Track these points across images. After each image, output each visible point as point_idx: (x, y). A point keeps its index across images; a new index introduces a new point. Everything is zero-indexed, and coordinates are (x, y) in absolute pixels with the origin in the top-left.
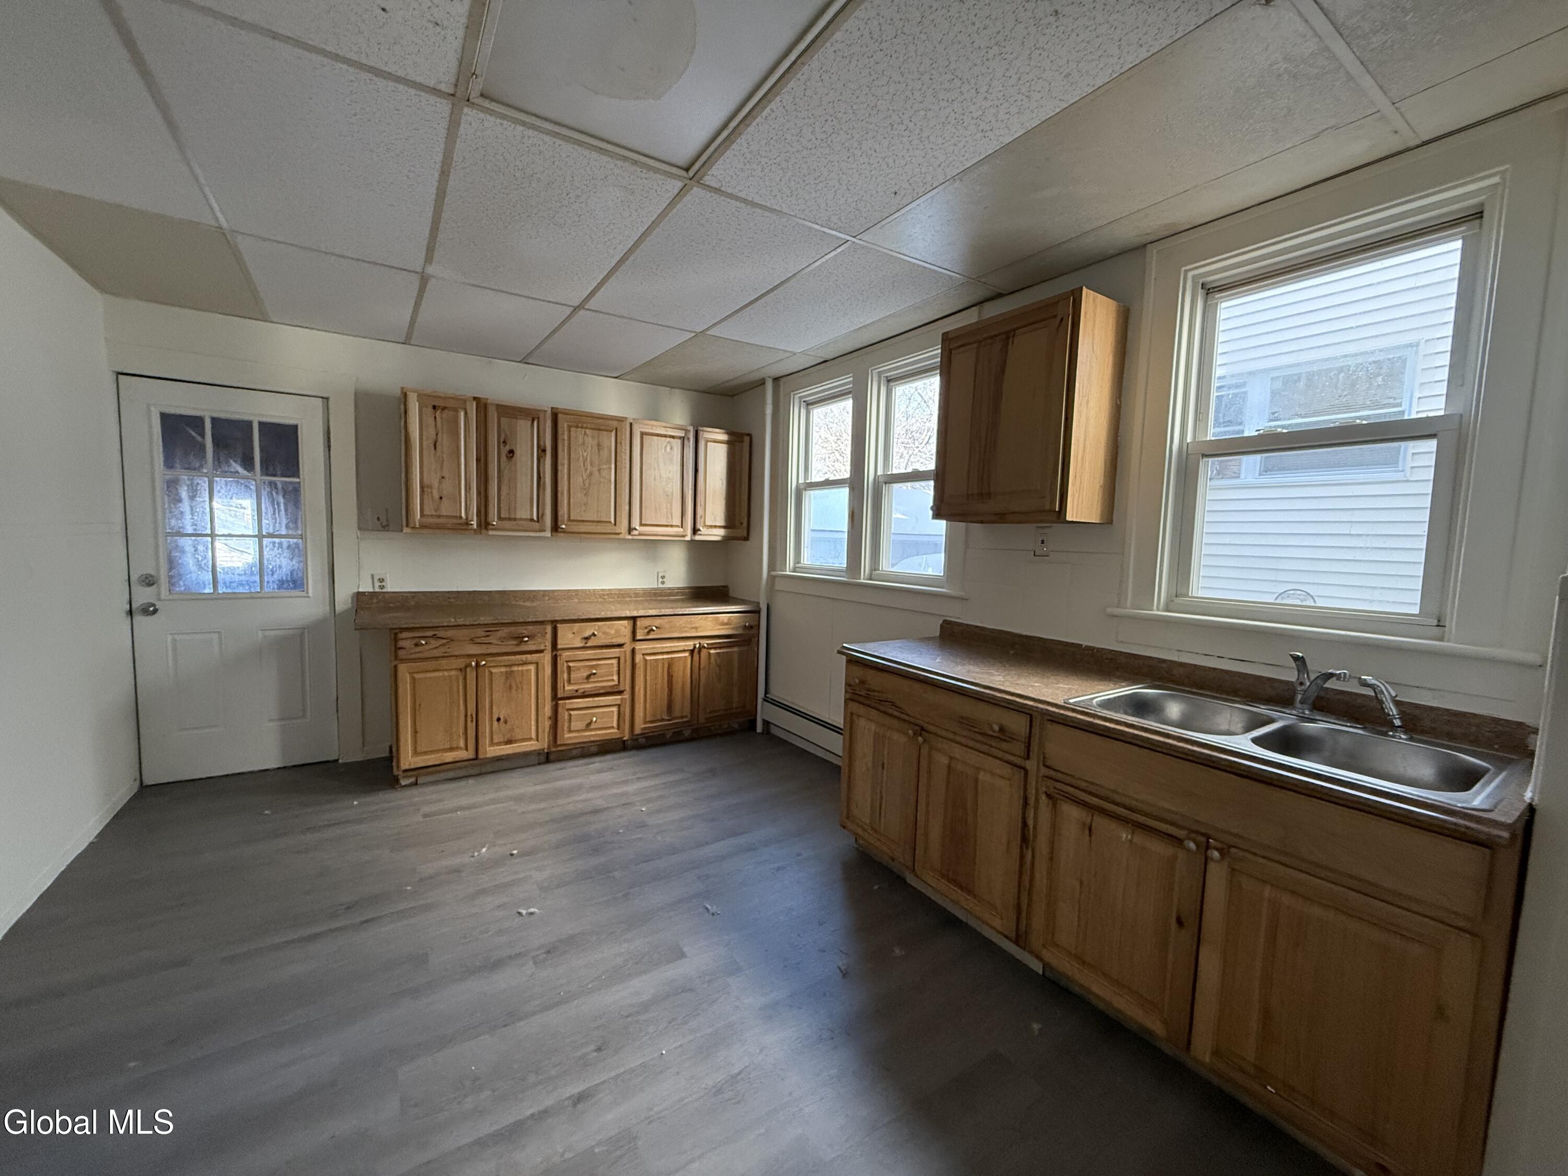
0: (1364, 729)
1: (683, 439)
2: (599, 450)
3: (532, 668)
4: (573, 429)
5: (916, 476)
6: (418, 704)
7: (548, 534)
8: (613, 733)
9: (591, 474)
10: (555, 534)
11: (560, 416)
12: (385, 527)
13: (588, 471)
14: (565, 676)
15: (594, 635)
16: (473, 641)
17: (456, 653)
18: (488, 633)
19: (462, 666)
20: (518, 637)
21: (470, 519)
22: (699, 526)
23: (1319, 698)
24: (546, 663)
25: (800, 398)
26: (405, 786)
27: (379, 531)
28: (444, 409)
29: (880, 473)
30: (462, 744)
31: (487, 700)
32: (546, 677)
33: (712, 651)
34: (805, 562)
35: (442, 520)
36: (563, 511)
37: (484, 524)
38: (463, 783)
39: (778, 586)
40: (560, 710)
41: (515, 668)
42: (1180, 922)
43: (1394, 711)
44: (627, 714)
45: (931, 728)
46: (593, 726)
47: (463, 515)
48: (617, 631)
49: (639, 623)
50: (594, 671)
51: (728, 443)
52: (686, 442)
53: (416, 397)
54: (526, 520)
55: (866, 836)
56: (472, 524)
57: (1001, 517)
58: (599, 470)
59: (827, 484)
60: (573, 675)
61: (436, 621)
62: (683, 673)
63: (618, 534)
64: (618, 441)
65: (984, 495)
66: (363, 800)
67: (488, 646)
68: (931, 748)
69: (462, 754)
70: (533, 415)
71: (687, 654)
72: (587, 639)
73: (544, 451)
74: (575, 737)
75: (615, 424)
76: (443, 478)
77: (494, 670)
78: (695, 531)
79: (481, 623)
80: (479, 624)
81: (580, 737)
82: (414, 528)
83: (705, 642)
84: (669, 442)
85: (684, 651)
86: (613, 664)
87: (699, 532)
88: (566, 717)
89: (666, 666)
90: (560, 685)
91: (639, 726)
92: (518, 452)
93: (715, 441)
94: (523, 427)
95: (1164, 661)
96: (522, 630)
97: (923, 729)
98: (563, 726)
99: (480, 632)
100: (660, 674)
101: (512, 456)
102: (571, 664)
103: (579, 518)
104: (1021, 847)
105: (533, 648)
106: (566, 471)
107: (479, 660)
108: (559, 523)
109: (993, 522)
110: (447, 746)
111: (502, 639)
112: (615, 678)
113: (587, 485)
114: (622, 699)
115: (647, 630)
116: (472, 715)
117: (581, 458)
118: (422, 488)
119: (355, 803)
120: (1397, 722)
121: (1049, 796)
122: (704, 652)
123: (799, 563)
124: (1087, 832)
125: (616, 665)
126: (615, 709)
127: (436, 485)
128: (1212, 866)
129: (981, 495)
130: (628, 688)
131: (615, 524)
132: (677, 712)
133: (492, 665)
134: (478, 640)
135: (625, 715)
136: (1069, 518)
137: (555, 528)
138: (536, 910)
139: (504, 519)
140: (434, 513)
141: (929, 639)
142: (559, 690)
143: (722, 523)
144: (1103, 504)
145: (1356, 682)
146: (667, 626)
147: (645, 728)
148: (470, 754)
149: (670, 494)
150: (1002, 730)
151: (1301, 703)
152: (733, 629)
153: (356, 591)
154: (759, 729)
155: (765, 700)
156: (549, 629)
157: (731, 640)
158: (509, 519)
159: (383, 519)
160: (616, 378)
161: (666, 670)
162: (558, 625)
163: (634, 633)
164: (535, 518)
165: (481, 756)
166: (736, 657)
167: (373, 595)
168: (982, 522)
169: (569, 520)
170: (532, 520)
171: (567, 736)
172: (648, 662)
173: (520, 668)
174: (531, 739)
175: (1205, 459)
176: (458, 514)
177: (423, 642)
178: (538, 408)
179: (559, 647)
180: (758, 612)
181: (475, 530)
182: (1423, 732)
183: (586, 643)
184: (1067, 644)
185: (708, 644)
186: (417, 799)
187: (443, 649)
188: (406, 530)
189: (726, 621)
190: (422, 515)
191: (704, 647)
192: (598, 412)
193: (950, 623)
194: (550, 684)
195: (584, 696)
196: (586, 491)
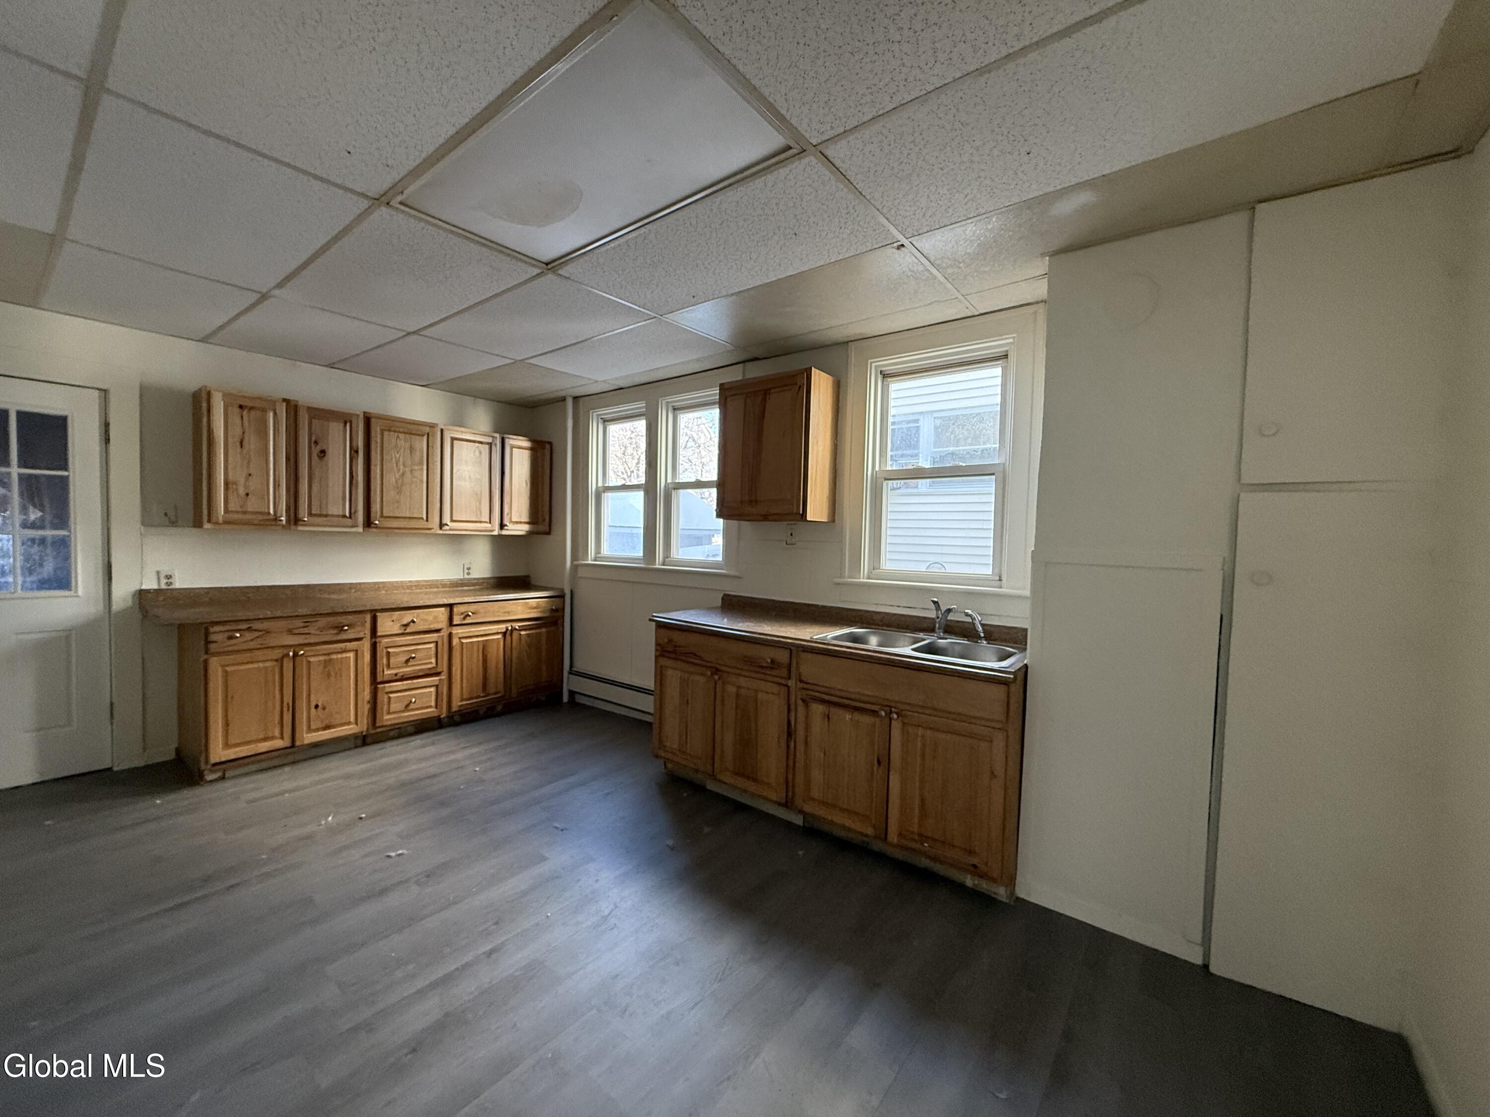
0: (968, 640)
1: (490, 444)
2: (411, 452)
3: (351, 655)
4: (386, 433)
5: (699, 485)
6: (230, 696)
7: (360, 529)
8: (431, 711)
9: (403, 474)
10: (366, 529)
11: (373, 420)
12: (173, 523)
13: (401, 471)
14: (385, 661)
15: (413, 622)
16: (290, 632)
17: (272, 645)
18: (306, 624)
19: (280, 655)
20: (337, 627)
21: (279, 515)
22: (506, 522)
23: (947, 625)
24: (365, 650)
25: (598, 415)
26: (211, 781)
27: (168, 526)
28: (251, 408)
29: (669, 481)
30: (277, 733)
31: (305, 687)
32: (366, 664)
33: (523, 633)
34: (605, 553)
35: (248, 517)
36: (376, 507)
37: (295, 520)
38: (278, 771)
39: (581, 573)
40: (379, 695)
41: (334, 656)
42: (879, 762)
43: (980, 629)
44: (444, 694)
45: (724, 668)
46: (412, 706)
47: (272, 511)
48: (435, 618)
49: (455, 609)
50: (413, 655)
51: (531, 449)
52: (493, 447)
53: (221, 398)
54: (338, 516)
55: (676, 759)
56: (281, 520)
57: (765, 518)
58: (412, 471)
59: (624, 488)
60: (392, 660)
61: (250, 615)
62: (496, 654)
63: (430, 529)
64: (430, 445)
65: (753, 502)
66: (166, 798)
67: (308, 636)
68: (723, 683)
69: (279, 743)
70: (346, 419)
71: (500, 636)
72: (406, 626)
73: (357, 452)
74: (395, 718)
75: (427, 429)
76: (250, 475)
77: (312, 659)
78: (502, 526)
79: (300, 614)
80: (297, 616)
81: (399, 718)
82: (217, 523)
83: (517, 625)
84: (477, 447)
85: (498, 633)
86: (431, 648)
87: (506, 528)
88: (386, 700)
89: (481, 647)
90: (379, 669)
91: (456, 704)
92: (330, 452)
93: (520, 448)
94: (335, 429)
95: (868, 612)
96: (342, 619)
97: (717, 670)
98: (382, 709)
99: (299, 623)
100: (475, 655)
101: (324, 456)
102: (389, 650)
103: (392, 515)
104: (787, 739)
105: (352, 636)
106: (378, 471)
107: (297, 650)
108: (372, 520)
109: (761, 521)
110: (261, 736)
111: (321, 629)
112: (433, 660)
113: (399, 485)
114: (440, 680)
115: (462, 616)
116: (288, 704)
117: (394, 460)
118: (227, 484)
119: (158, 802)
120: (982, 635)
121: (803, 701)
122: (515, 634)
123: (599, 553)
124: (826, 719)
125: (434, 649)
126: (433, 689)
127: (242, 481)
128: (893, 722)
129: (751, 501)
130: (445, 669)
131: (427, 520)
132: (491, 688)
133: (309, 654)
134: (296, 631)
135: (442, 694)
136: (808, 519)
137: (368, 523)
138: (405, 852)
139: (316, 515)
140: (239, 509)
141: (716, 608)
142: (378, 675)
143: (527, 520)
144: (829, 508)
145: (963, 615)
146: (482, 611)
147: (461, 706)
148: (286, 742)
149: (479, 493)
150: (773, 661)
151: (939, 629)
152: (541, 612)
153: (138, 588)
154: (565, 699)
155: (570, 673)
156: (368, 617)
157: (539, 622)
158: (320, 515)
159: (171, 514)
160: (422, 386)
161: (481, 651)
162: (378, 614)
163: (451, 619)
164: (347, 514)
165: (298, 743)
166: (544, 639)
167: (158, 591)
168: (749, 521)
169: (382, 516)
170: (344, 516)
171: (387, 717)
172: (464, 645)
173: (339, 656)
174: (349, 723)
175: (886, 481)
176: (266, 511)
177: (238, 635)
178: (352, 412)
179: (379, 634)
180: (562, 596)
181: (283, 526)
182: (995, 640)
183: (405, 630)
184: (809, 605)
185: (519, 627)
186: (230, 790)
187: (260, 641)
188: (207, 526)
189: (535, 605)
190: (226, 510)
191: (516, 629)
192: (409, 418)
193: (728, 595)
194: (369, 671)
195: (402, 679)
196: (399, 489)
